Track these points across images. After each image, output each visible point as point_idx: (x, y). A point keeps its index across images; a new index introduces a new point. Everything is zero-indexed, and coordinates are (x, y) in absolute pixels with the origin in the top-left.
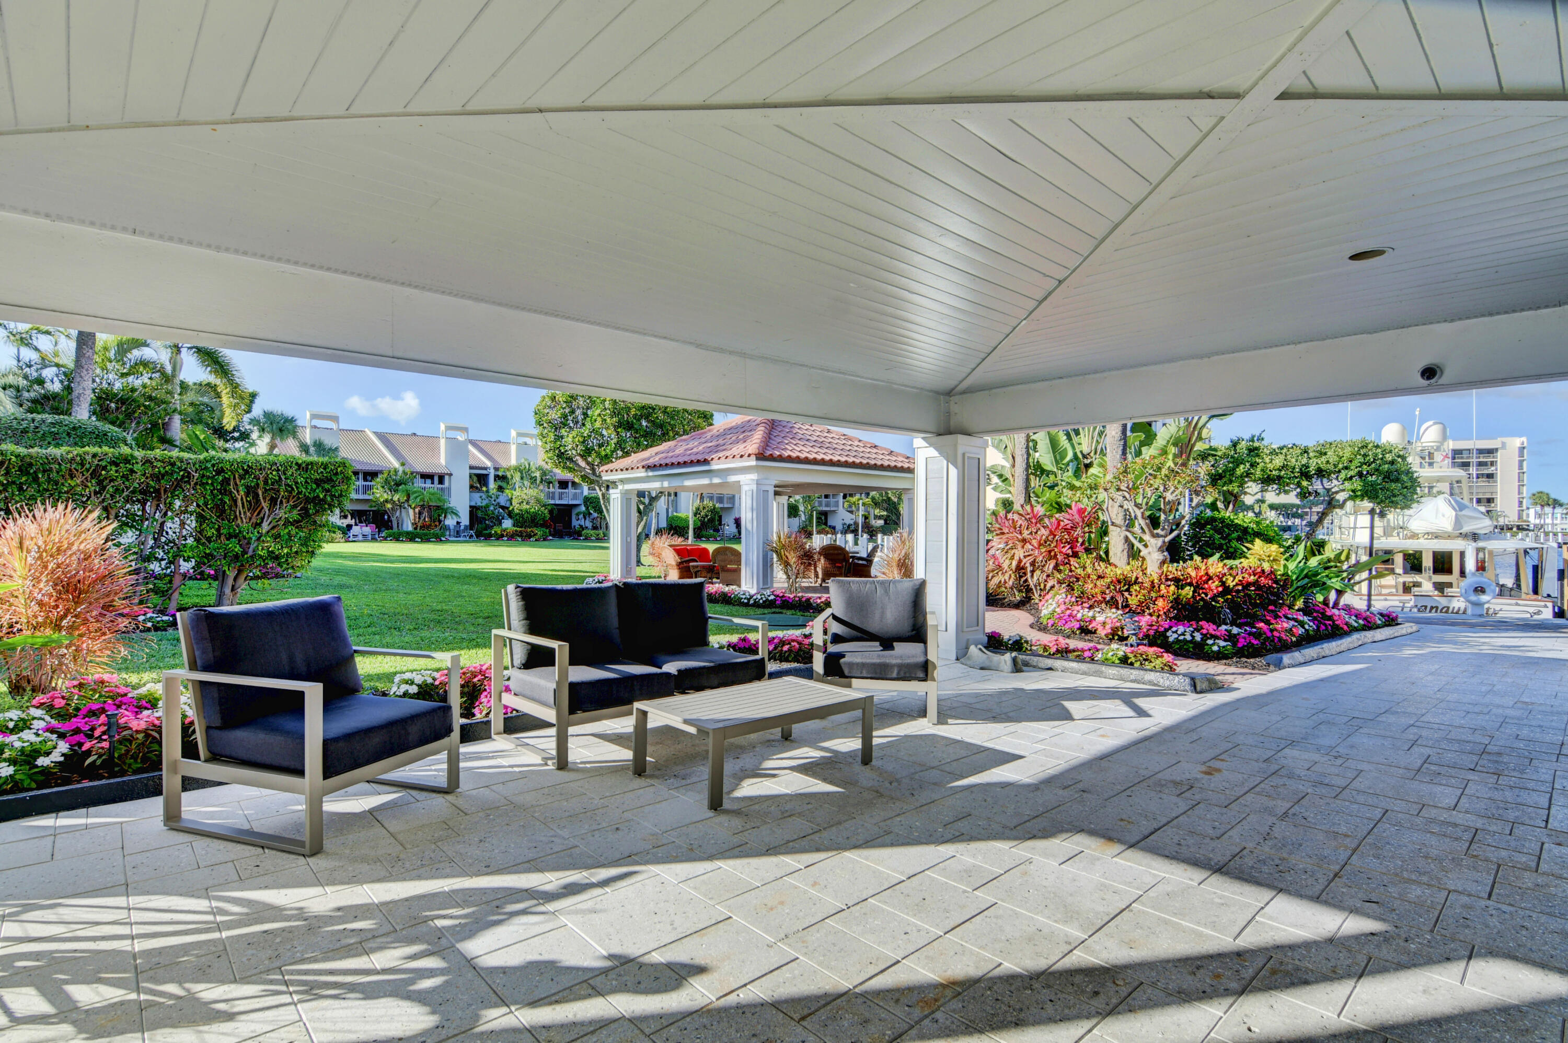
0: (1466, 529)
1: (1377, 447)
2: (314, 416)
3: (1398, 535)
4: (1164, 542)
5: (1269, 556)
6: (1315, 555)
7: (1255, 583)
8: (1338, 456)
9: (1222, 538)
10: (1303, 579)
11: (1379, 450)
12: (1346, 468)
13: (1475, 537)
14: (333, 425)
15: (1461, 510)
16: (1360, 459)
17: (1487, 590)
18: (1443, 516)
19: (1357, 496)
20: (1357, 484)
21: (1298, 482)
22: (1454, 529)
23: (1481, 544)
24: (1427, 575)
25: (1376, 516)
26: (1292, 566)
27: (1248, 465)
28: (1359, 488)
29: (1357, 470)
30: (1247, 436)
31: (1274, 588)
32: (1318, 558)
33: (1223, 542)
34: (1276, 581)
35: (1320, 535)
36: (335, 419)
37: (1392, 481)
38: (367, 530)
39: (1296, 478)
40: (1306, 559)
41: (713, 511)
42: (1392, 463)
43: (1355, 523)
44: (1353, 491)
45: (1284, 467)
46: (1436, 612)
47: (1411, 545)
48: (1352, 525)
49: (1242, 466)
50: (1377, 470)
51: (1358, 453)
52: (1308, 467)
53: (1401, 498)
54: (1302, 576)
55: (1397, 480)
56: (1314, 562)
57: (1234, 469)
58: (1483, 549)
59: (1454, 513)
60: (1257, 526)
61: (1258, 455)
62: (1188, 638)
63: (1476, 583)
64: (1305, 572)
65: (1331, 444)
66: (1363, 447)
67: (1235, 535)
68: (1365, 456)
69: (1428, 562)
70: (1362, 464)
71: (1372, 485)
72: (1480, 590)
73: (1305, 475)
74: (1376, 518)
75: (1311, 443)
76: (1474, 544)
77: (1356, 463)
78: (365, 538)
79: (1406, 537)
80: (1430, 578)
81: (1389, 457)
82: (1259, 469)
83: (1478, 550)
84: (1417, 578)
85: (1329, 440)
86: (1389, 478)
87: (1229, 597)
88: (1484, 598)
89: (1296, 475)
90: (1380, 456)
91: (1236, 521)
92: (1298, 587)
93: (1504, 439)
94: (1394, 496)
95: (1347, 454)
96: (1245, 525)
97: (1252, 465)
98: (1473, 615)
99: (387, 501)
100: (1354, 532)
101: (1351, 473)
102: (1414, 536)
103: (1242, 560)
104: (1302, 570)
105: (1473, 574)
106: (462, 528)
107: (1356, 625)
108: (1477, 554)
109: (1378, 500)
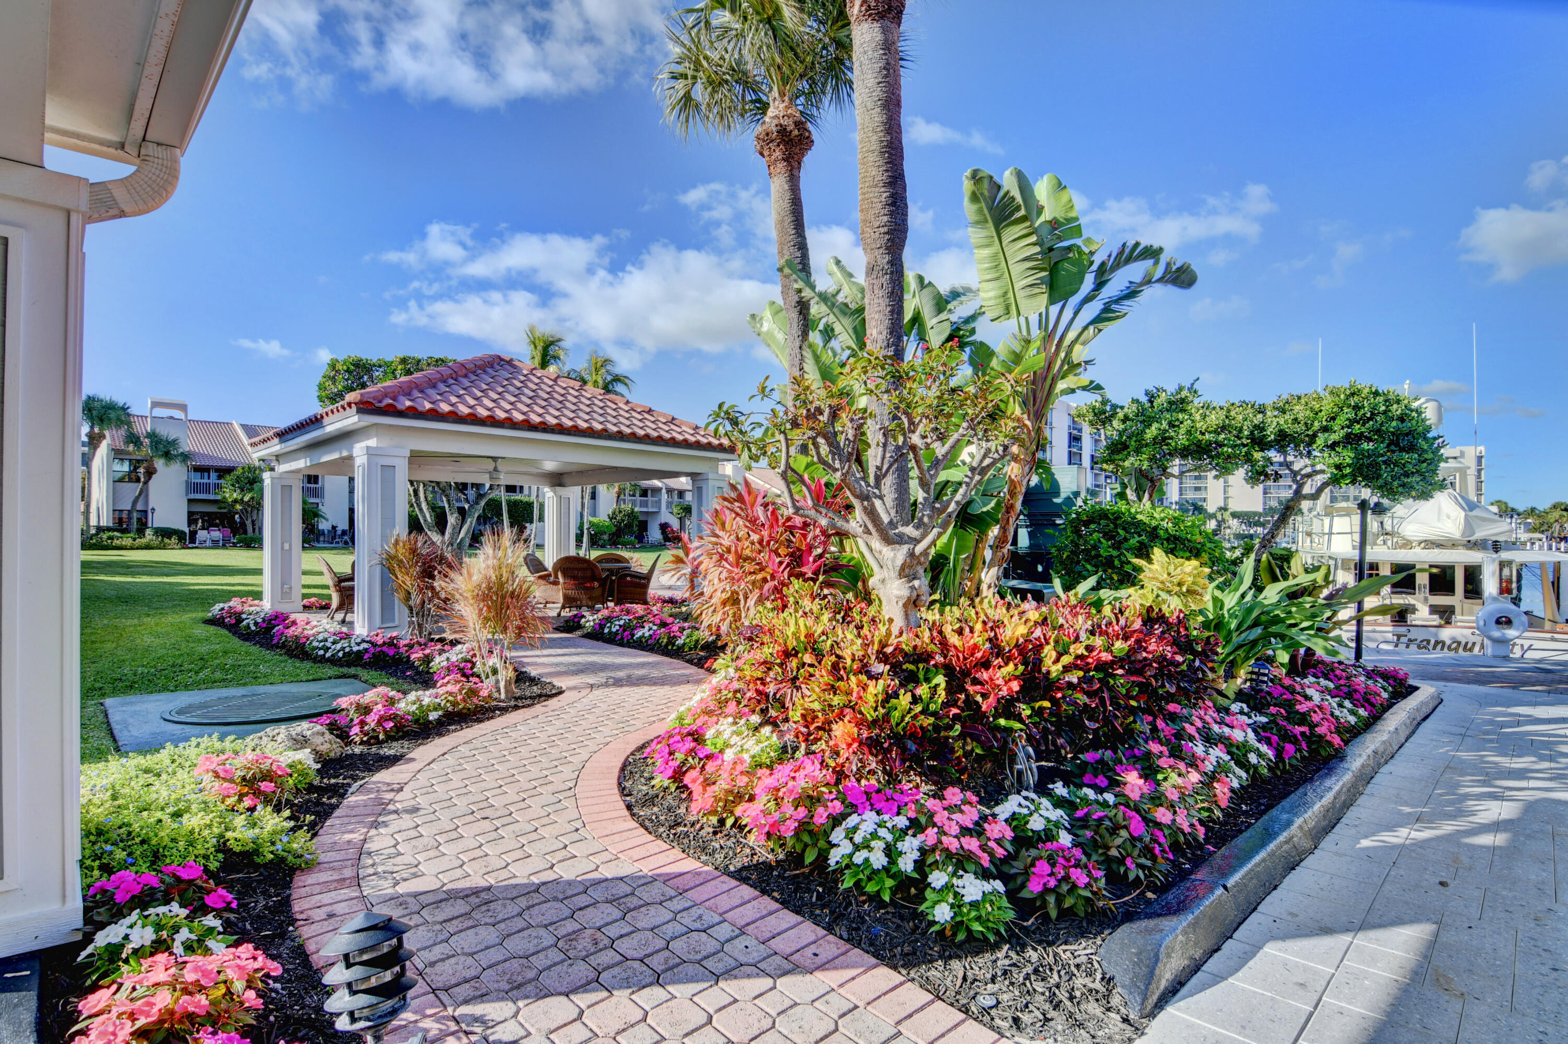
0: (1479, 535)
1: (1376, 394)
2: (155, 404)
3: (1385, 542)
4: (912, 554)
5: (1180, 584)
6: (1275, 579)
7: (1127, 661)
8: (1312, 409)
9: (1113, 547)
10: (1250, 627)
11: (1381, 399)
12: (1325, 429)
13: (1496, 547)
14: (178, 414)
15: (1471, 509)
16: (1349, 413)
17: (1515, 621)
18: (1448, 517)
19: (1344, 476)
20: (1347, 456)
21: (1248, 454)
22: (1463, 535)
23: (1505, 555)
24: (1422, 595)
25: (1369, 512)
26: (1230, 600)
27: (1165, 425)
28: (1348, 461)
29: (1342, 433)
30: (1171, 388)
31: (1179, 664)
32: (1282, 585)
33: (1115, 553)
34: (1185, 645)
35: (1282, 542)
36: (183, 408)
37: (1402, 450)
38: (216, 534)
39: (1244, 445)
40: (1258, 588)
41: (632, 515)
42: (1402, 419)
43: (1331, 527)
44: (1338, 467)
45: (1223, 428)
46: (1442, 649)
47: (1404, 556)
48: (1326, 530)
49: (1155, 426)
50: (1378, 432)
51: (1346, 404)
52: (1263, 429)
53: (1417, 478)
54: (1249, 622)
55: (1411, 448)
56: (1272, 593)
57: (1143, 432)
58: (1510, 563)
59: (1463, 514)
60: (1175, 525)
61: (1183, 411)
62: (878, 859)
63: (1499, 611)
64: (1255, 614)
65: (1299, 398)
66: (1353, 394)
67: (1134, 542)
68: (1357, 408)
69: (1422, 579)
70: (1352, 422)
71: (1369, 456)
72: (1504, 621)
73: (1260, 442)
74: (1369, 516)
75: (1268, 400)
76: (1495, 556)
77: (1341, 420)
78: (215, 545)
79: (1396, 547)
80: (1426, 599)
81: (1396, 410)
82: (1182, 430)
83: (1502, 565)
84: (1409, 600)
85: (1295, 393)
86: (1397, 445)
87: (1047, 704)
88: (1511, 633)
89: (1245, 441)
90: (1383, 408)
91: (1139, 517)
92: (1240, 647)
93: (1463, 448)
94: (1407, 475)
95: (1328, 406)
96: (1154, 523)
97: (1171, 425)
98: (1495, 657)
99: (235, 501)
100: (1329, 540)
101: (1334, 437)
102: (1407, 544)
103: (1131, 590)
104: (1249, 610)
105: (1495, 599)
106: (339, 532)
107: (1352, 719)
108: (1501, 570)
109: (1381, 482)
